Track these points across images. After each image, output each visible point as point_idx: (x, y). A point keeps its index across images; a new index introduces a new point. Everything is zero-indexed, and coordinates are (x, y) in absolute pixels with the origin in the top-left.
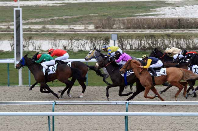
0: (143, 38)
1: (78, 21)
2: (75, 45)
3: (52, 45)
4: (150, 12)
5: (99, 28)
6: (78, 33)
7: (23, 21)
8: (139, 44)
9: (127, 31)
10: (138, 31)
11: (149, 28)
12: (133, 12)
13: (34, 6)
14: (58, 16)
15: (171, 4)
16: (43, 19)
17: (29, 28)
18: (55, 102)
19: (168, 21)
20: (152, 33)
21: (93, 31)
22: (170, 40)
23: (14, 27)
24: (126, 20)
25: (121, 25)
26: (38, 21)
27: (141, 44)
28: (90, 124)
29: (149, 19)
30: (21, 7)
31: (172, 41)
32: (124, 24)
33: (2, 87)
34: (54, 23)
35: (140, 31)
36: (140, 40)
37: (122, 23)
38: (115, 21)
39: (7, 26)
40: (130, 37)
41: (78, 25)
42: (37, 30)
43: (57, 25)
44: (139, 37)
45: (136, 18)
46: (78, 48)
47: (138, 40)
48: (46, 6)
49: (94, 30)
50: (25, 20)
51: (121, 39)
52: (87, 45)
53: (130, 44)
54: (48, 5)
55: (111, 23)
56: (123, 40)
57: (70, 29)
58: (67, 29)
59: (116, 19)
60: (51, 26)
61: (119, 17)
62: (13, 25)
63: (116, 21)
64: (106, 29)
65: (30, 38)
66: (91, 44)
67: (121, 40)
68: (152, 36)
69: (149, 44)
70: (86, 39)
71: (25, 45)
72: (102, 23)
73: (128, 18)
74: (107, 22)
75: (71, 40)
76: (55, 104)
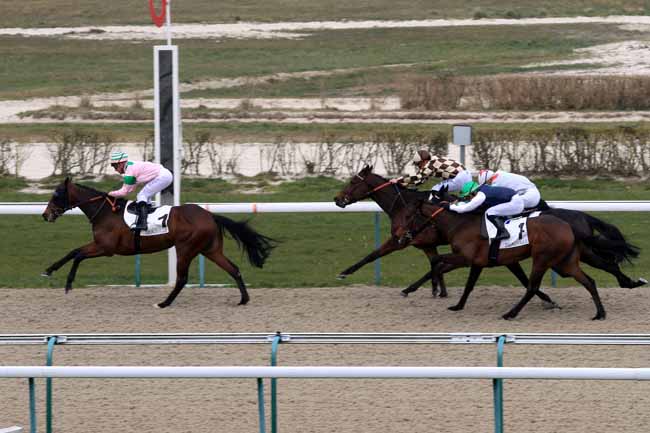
0: (551, 139)
1: (353, 86)
2: (341, 158)
3: (271, 160)
4: (573, 58)
5: (416, 106)
6: (349, 124)
7: (184, 85)
8: (539, 157)
9: (501, 118)
10: (536, 117)
11: (569, 107)
12: (520, 58)
13: (217, 38)
14: (291, 71)
15: (637, 32)
16: (245, 79)
17: (202, 107)
18: (279, 334)
19: (627, 87)
20: (577, 123)
21: (397, 118)
22: (633, 145)
23: (154, 105)
24: (497, 83)
25: (482, 99)
26: (229, 86)
27: (544, 157)
28: (387, 405)
29: (567, 80)
30: (174, 42)
31: (639, 148)
32: (491, 93)
33: (117, 288)
34: (278, 91)
35: (542, 117)
36: (540, 144)
37: (486, 91)
38: (463, 84)
39: (134, 102)
40: (509, 134)
41: (349, 96)
42: (225, 114)
43: (288, 96)
44: (539, 134)
45: (527, 75)
46: (352, 167)
47: (534, 144)
48: (253, 40)
49: (399, 114)
50: (188, 82)
51: (482, 140)
52: (379, 159)
53: (509, 158)
54: (259, 37)
55: (453, 92)
56: (489, 146)
57: (328, 109)
58: (318, 110)
59: (469, 79)
60: (268, 100)
61: (476, 72)
62: (151, 98)
63: (468, 85)
64: (438, 110)
65: (204, 138)
66: (390, 157)
67: (483, 144)
68: (576, 133)
69: (568, 156)
70: (374, 142)
71: (188, 160)
72: (425, 91)
73: (505, 76)
74: (441, 87)
75: (330, 144)
76: (280, 342)
